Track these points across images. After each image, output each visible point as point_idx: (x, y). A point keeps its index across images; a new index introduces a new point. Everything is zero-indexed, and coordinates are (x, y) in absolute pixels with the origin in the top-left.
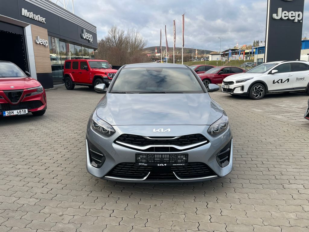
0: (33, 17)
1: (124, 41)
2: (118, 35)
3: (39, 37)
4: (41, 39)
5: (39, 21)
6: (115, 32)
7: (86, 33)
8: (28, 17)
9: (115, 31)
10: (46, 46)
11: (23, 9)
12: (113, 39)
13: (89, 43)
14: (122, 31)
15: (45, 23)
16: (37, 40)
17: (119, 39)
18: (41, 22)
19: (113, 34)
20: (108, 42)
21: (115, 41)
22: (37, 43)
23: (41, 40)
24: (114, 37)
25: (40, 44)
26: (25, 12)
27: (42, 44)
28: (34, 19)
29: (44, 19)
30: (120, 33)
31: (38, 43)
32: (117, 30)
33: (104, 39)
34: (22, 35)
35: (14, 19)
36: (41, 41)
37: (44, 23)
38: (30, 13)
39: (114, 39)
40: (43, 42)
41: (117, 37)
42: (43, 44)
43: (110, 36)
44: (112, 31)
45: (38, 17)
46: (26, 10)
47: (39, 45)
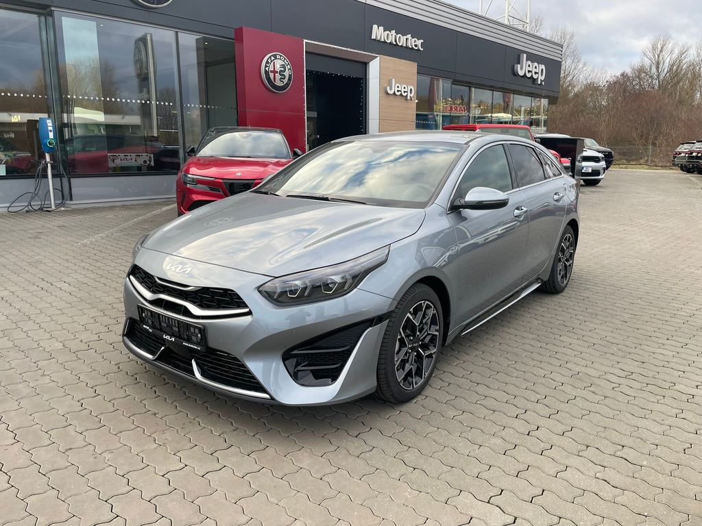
0: (396, 41)
1: (686, 74)
2: (668, 59)
3: (394, 80)
4: (398, 85)
5: (407, 47)
6: (661, 51)
7: (529, 62)
8: (385, 42)
9: (662, 48)
10: (409, 98)
11: (375, 27)
12: (654, 70)
13: (534, 86)
14: (683, 46)
15: (422, 49)
16: (388, 88)
17: (671, 69)
18: (412, 49)
19: (654, 56)
20: (639, 77)
21: (658, 76)
22: (387, 93)
23: (398, 87)
24: (658, 64)
25: (394, 93)
26: (378, 32)
27: (399, 93)
28: (397, 45)
29: (419, 42)
30: (676, 52)
31: (391, 92)
32: (669, 46)
33: (629, 71)
34: (362, 79)
35: (344, 49)
36: (397, 89)
37: (418, 50)
38: (388, 32)
39: (658, 68)
40: (403, 90)
41: (667, 64)
42: (401, 95)
43: (647, 62)
44: (654, 48)
45: (407, 39)
46: (381, 28)
47: (392, 97)
